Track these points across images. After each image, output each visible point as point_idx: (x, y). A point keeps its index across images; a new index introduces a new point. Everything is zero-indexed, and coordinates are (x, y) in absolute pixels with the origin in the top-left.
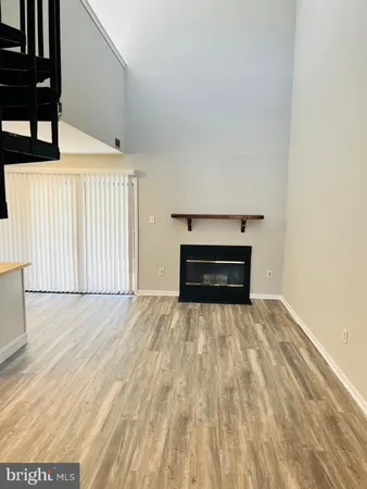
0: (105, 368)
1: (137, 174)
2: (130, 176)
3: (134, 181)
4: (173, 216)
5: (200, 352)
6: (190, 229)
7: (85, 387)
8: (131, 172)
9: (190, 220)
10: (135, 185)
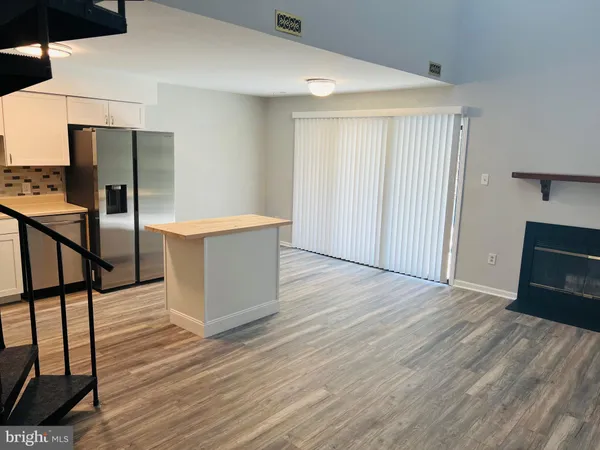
0: (325, 368)
1: (468, 113)
2: (458, 116)
3: (464, 122)
4: (515, 175)
5: (472, 391)
6: (546, 197)
7: (285, 381)
8: (458, 110)
9: (546, 184)
10: (465, 128)
